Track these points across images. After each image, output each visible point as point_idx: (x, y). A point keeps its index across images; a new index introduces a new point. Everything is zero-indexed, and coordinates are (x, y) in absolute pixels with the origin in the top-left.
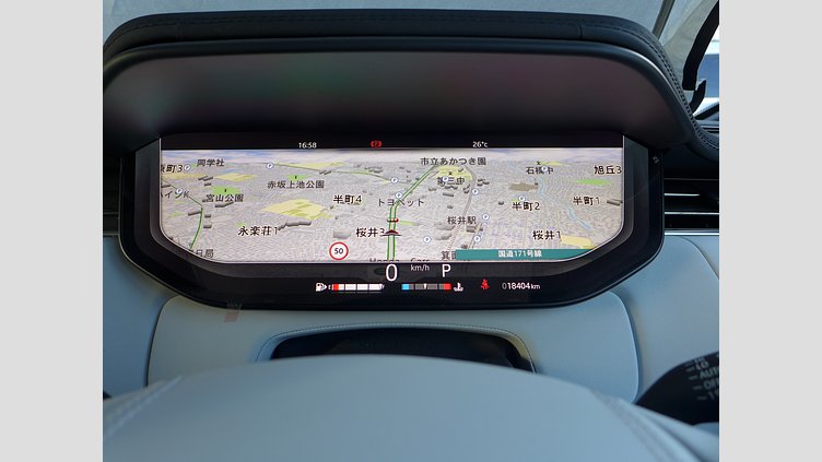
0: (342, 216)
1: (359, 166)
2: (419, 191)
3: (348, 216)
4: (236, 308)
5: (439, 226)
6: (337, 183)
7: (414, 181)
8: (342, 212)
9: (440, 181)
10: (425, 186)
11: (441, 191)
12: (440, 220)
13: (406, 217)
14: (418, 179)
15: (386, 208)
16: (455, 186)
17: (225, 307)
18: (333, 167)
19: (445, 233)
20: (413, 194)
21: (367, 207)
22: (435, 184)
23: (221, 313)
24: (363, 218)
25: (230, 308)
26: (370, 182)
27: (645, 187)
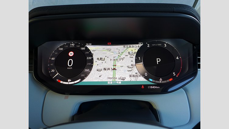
0: (100, 64)
1: (104, 49)
2: (122, 56)
3: (101, 64)
4: (68, 95)
5: (128, 67)
6: (97, 54)
7: (121, 53)
8: (99, 63)
9: (129, 53)
10: (124, 55)
11: (129, 56)
12: (129, 65)
13: (118, 64)
14: (122, 52)
15: (112, 61)
16: (133, 54)
17: (65, 94)
18: (96, 49)
19: (130, 69)
20: (121, 57)
21: (107, 61)
22: (127, 54)
23: (64, 96)
24: (106, 65)
25: (66, 94)
26: (107, 54)
27: (192, 55)
